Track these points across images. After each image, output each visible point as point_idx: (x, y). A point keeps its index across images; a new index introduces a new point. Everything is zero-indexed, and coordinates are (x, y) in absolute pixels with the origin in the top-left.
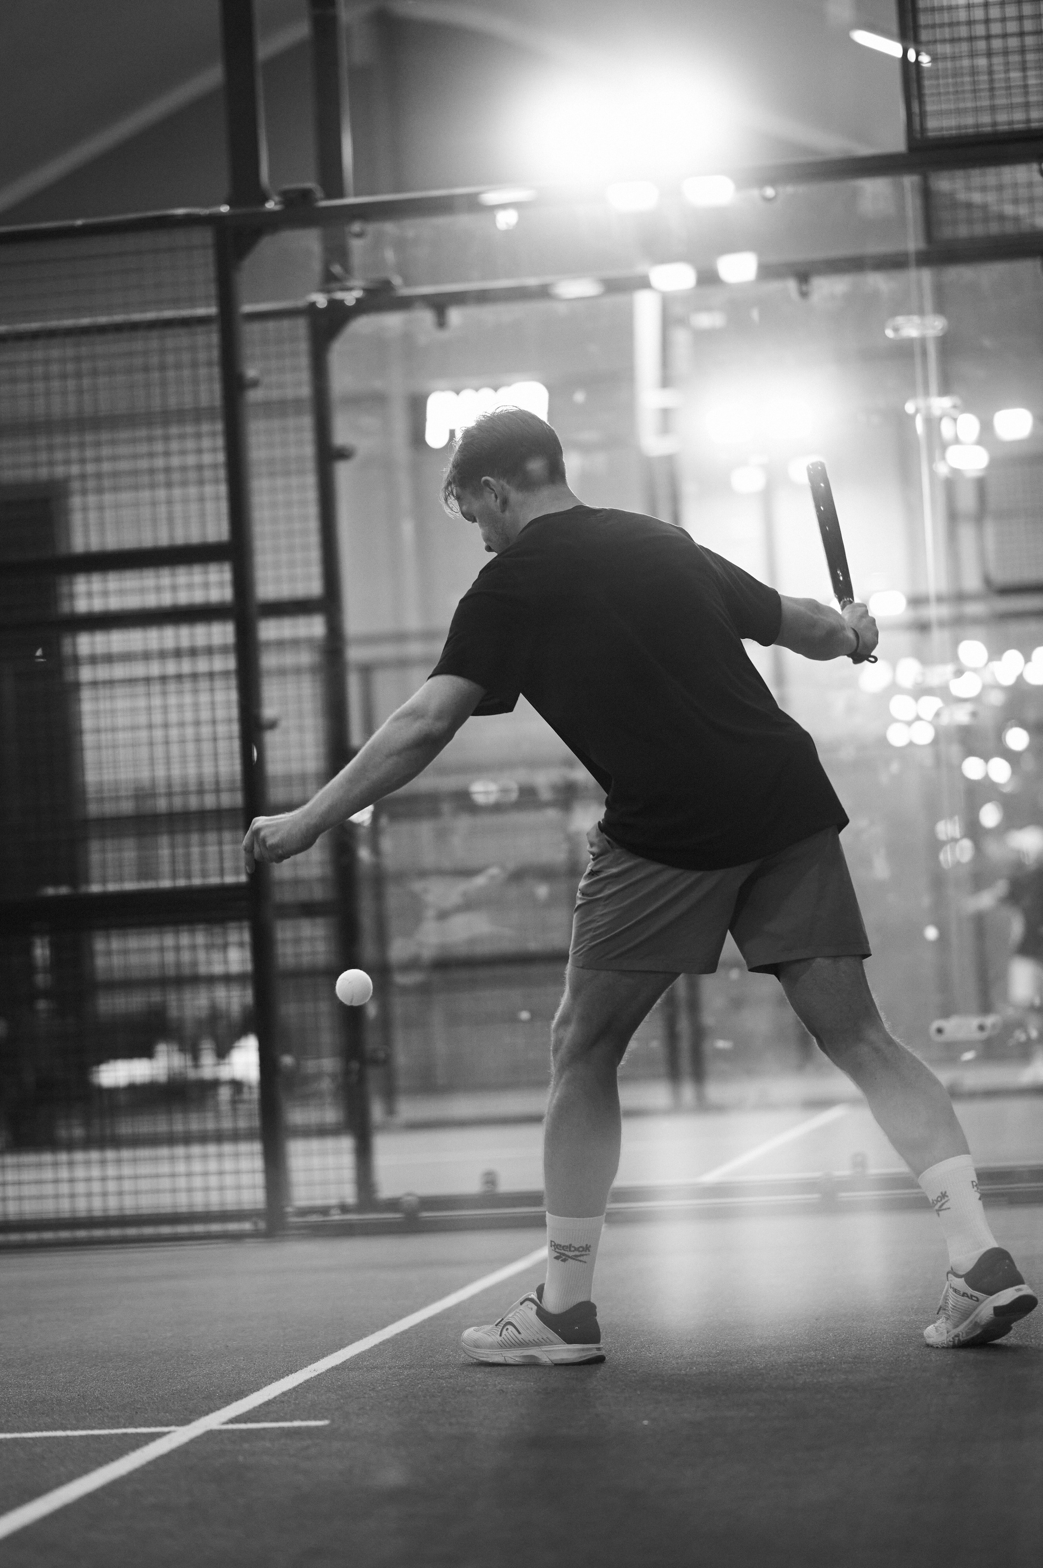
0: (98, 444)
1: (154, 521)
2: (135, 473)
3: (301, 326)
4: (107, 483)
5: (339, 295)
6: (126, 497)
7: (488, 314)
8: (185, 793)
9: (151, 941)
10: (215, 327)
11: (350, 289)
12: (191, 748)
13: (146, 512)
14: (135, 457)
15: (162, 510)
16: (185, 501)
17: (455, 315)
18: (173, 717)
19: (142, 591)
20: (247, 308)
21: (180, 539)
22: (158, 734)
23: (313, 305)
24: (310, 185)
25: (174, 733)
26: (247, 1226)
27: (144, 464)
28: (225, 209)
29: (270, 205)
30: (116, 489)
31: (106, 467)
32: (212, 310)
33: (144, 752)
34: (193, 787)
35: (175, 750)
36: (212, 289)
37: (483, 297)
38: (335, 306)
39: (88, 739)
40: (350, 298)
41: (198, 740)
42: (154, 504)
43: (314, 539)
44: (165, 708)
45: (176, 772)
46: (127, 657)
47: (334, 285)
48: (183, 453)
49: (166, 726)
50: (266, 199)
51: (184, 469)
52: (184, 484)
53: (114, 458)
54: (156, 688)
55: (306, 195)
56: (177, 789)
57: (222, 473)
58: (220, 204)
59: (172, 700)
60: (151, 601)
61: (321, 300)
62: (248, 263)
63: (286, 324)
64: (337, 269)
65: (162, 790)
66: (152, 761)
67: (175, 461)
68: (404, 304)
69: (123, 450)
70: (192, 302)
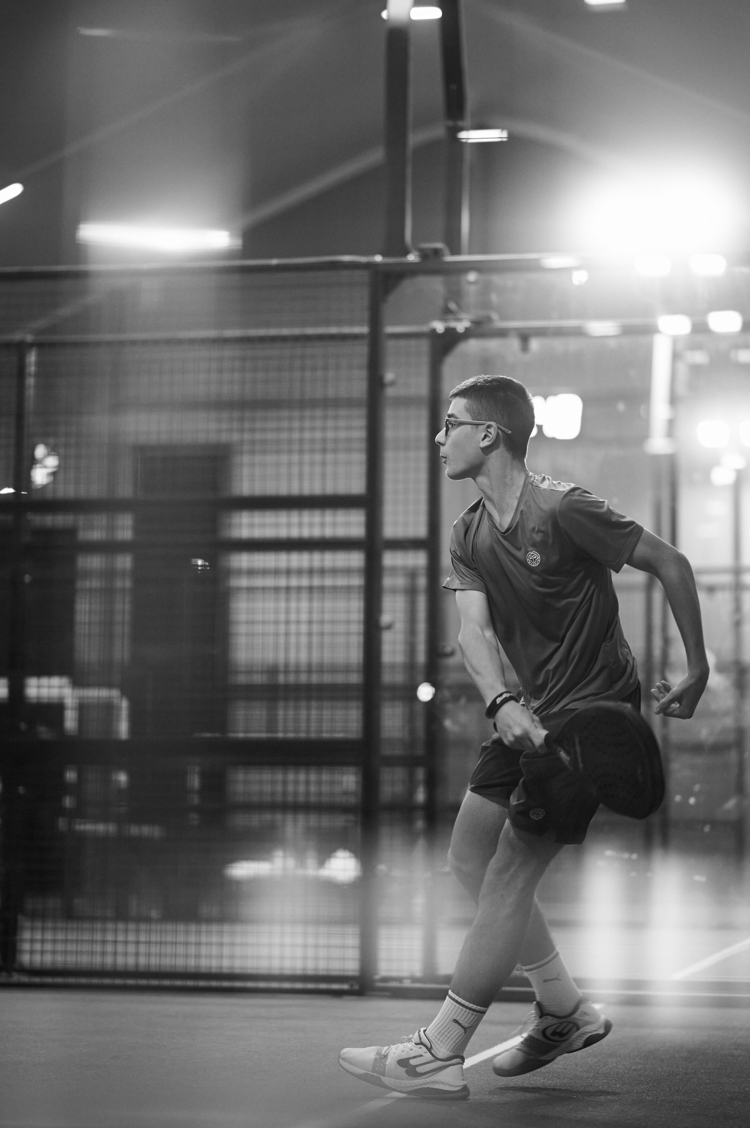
0: (253, 420)
1: (290, 476)
2: (278, 441)
3: (424, 345)
4: (258, 447)
5: (452, 324)
6: (270, 458)
7: (558, 345)
8: (297, 671)
9: (266, 776)
10: (366, 341)
11: (459, 320)
12: (304, 640)
13: (284, 470)
14: (278, 430)
15: (295, 470)
16: (312, 464)
17: (535, 344)
18: (293, 617)
19: (277, 525)
20: (390, 329)
21: (307, 491)
22: (282, 628)
23: (434, 331)
24: (439, 245)
25: (293, 628)
26: (345, 987)
27: (284, 436)
28: (378, 258)
29: (412, 258)
30: (264, 452)
31: (258, 436)
32: (364, 330)
33: (271, 640)
34: (303, 668)
35: (293, 640)
36: (366, 315)
37: (559, 332)
38: (450, 332)
39: (242, 629)
40: (461, 327)
41: (310, 634)
42: (290, 464)
43: (423, 497)
44: (288, 611)
45: (292, 657)
46: (264, 572)
47: (451, 316)
48: (313, 429)
49: (287, 622)
50: (406, 252)
51: (313, 441)
52: (312, 451)
53: (264, 430)
54: (283, 595)
55: (437, 252)
56: (292, 668)
57: (363, 445)
58: (374, 254)
59: (293, 605)
60: (283, 533)
61: (439, 327)
62: (392, 298)
63: (413, 342)
64: (452, 306)
65: (282, 668)
66: (276, 648)
67: (307, 435)
68: (502, 333)
69: (271, 424)
70: (351, 323)
